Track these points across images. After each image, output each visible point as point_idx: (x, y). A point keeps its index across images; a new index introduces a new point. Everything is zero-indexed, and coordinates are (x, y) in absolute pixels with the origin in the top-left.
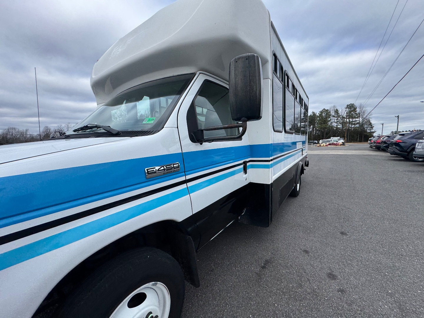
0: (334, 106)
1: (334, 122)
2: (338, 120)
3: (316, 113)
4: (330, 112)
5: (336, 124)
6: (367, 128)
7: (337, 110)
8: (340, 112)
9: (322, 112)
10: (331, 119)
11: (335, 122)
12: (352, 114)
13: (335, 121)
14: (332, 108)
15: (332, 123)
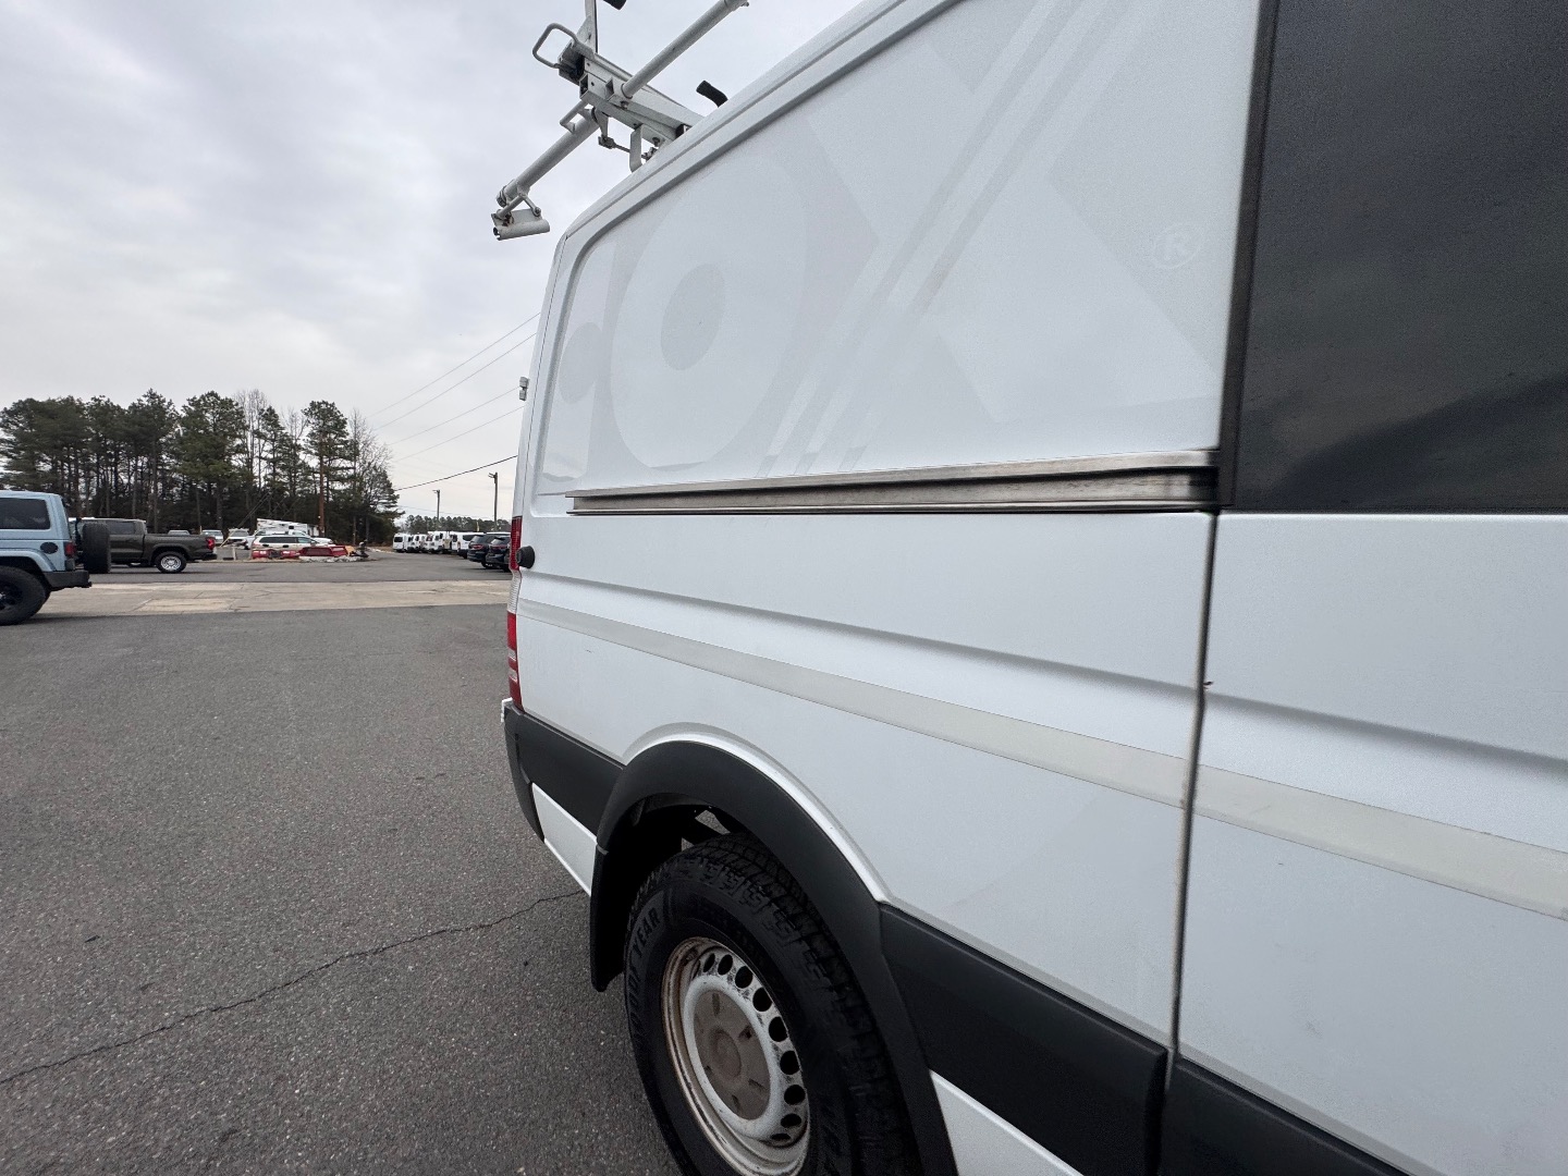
0: (256, 393)
1: (260, 458)
2: (278, 452)
3: (170, 404)
4: (240, 414)
5: (270, 471)
6: (379, 498)
7: (270, 409)
8: (283, 421)
9: (198, 406)
10: (245, 445)
11: (265, 459)
12: (330, 439)
13: (263, 455)
14: (247, 399)
15: (249, 463)
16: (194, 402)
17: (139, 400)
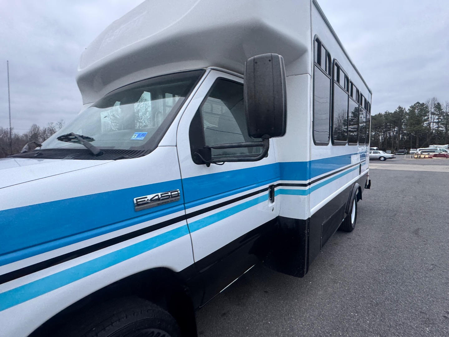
0: (434, 98)
1: (433, 122)
2: (440, 119)
3: (405, 109)
4: (427, 107)
5: (437, 126)
7: (439, 104)
8: (443, 107)
9: (413, 108)
10: (428, 118)
11: (435, 122)
13: (435, 120)
14: (430, 101)
15: (429, 124)
16: (412, 107)
17: (396, 110)
